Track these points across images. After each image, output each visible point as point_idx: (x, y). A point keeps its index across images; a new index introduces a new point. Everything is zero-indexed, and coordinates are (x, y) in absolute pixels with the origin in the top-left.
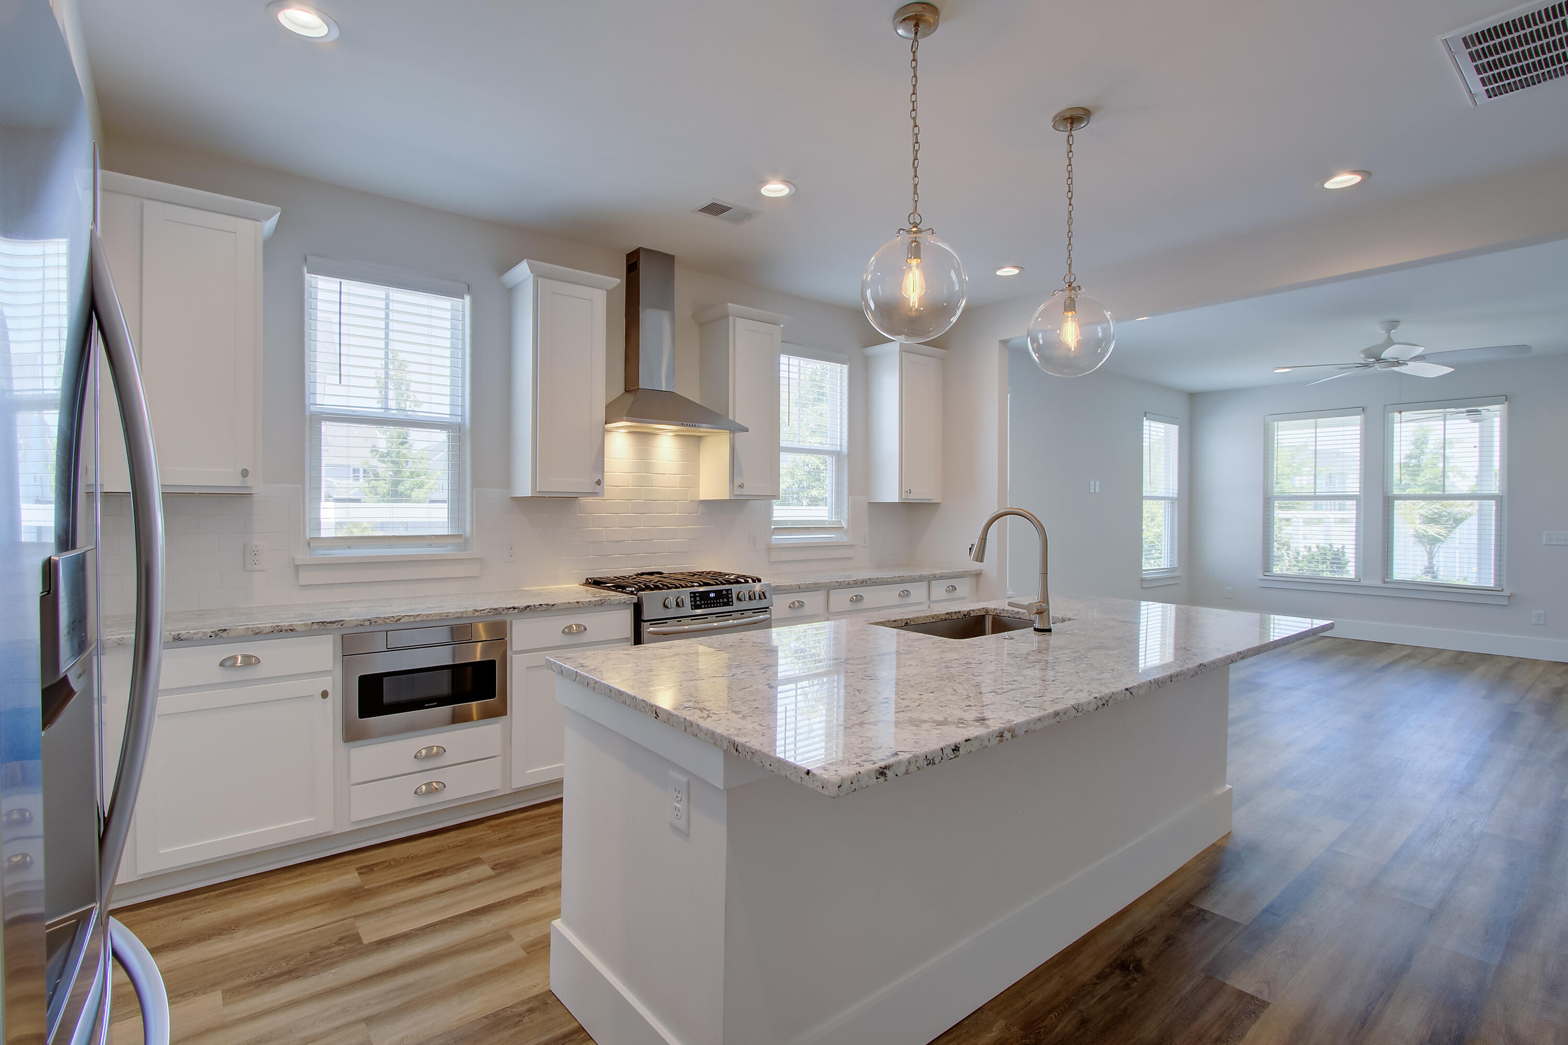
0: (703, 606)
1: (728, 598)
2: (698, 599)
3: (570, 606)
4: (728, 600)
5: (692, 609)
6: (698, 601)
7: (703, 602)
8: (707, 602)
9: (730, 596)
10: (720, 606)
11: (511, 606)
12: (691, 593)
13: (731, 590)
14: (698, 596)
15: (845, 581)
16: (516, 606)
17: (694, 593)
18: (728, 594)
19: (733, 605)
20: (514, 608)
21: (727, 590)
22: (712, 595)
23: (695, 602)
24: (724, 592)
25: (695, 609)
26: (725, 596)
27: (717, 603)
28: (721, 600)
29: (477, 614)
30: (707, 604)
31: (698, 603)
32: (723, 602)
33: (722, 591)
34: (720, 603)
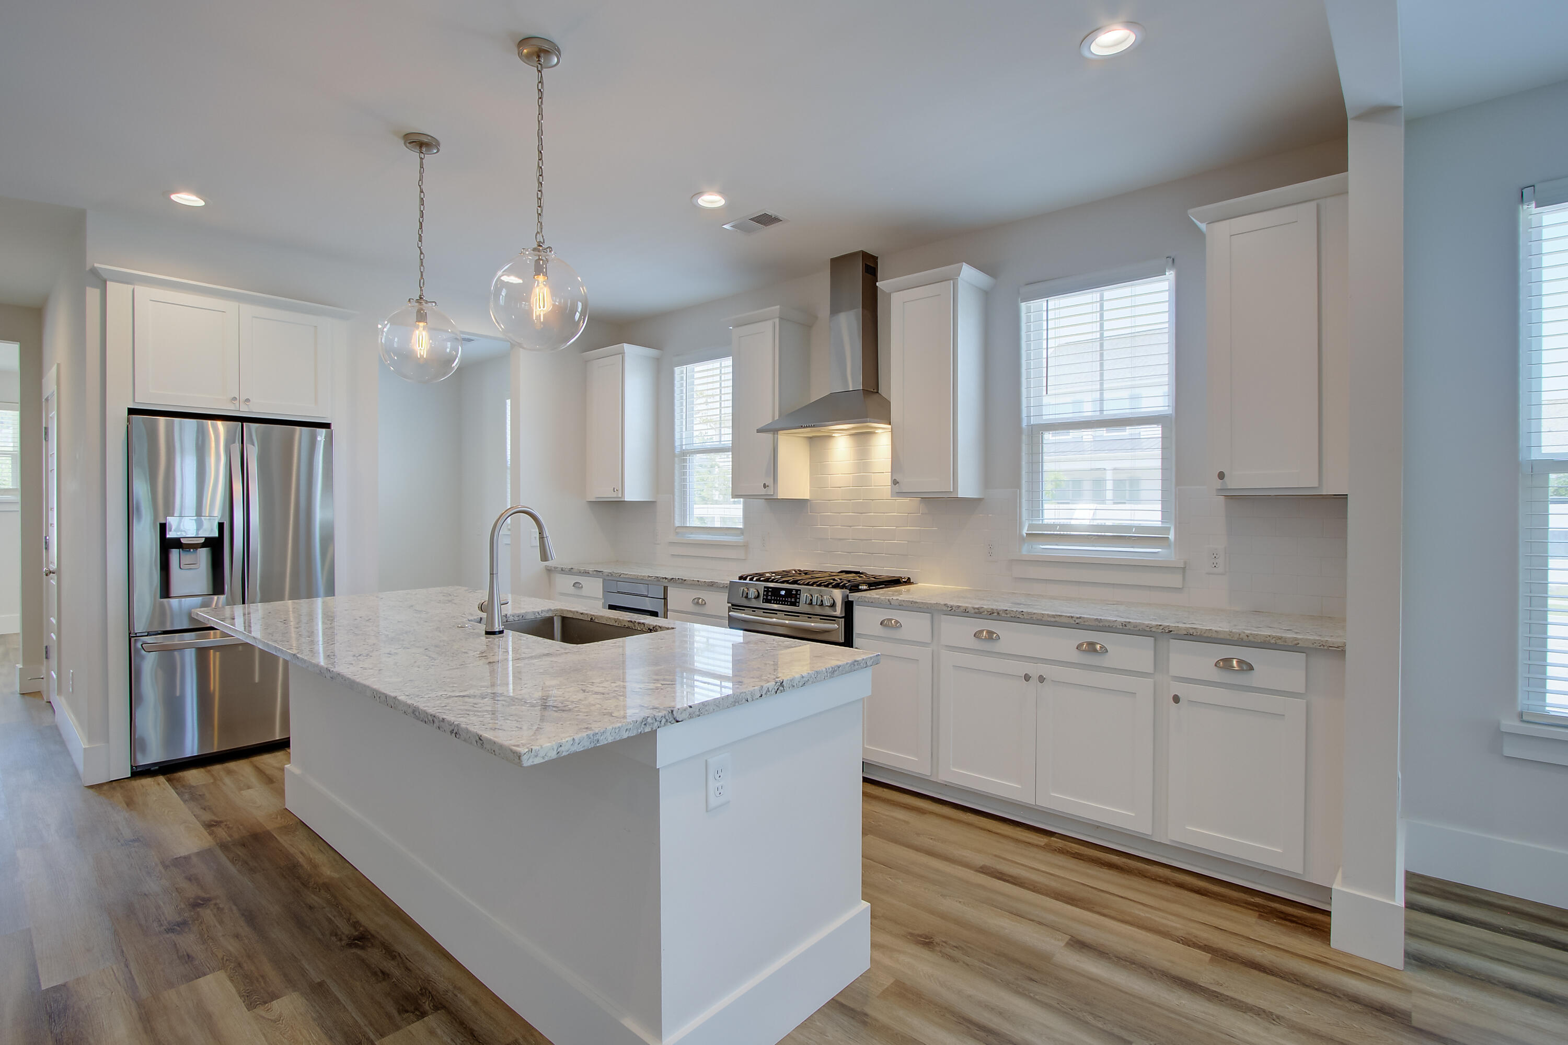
0: (772, 602)
1: (796, 598)
2: (770, 594)
3: (693, 583)
4: (796, 600)
5: (763, 602)
6: (770, 595)
7: (773, 598)
8: (777, 598)
9: (798, 596)
10: (787, 605)
11: (664, 577)
12: (765, 587)
13: (800, 590)
14: (770, 591)
15: (959, 607)
16: (667, 577)
17: (768, 588)
18: (797, 594)
19: (798, 606)
20: (666, 578)
21: (797, 591)
22: (783, 593)
23: (767, 597)
24: (794, 592)
25: (765, 603)
26: (794, 596)
27: (785, 601)
28: (789, 600)
29: (650, 578)
30: (777, 600)
31: (769, 598)
32: (791, 602)
33: (792, 590)
34: (787, 602)
